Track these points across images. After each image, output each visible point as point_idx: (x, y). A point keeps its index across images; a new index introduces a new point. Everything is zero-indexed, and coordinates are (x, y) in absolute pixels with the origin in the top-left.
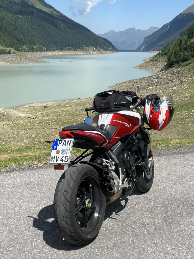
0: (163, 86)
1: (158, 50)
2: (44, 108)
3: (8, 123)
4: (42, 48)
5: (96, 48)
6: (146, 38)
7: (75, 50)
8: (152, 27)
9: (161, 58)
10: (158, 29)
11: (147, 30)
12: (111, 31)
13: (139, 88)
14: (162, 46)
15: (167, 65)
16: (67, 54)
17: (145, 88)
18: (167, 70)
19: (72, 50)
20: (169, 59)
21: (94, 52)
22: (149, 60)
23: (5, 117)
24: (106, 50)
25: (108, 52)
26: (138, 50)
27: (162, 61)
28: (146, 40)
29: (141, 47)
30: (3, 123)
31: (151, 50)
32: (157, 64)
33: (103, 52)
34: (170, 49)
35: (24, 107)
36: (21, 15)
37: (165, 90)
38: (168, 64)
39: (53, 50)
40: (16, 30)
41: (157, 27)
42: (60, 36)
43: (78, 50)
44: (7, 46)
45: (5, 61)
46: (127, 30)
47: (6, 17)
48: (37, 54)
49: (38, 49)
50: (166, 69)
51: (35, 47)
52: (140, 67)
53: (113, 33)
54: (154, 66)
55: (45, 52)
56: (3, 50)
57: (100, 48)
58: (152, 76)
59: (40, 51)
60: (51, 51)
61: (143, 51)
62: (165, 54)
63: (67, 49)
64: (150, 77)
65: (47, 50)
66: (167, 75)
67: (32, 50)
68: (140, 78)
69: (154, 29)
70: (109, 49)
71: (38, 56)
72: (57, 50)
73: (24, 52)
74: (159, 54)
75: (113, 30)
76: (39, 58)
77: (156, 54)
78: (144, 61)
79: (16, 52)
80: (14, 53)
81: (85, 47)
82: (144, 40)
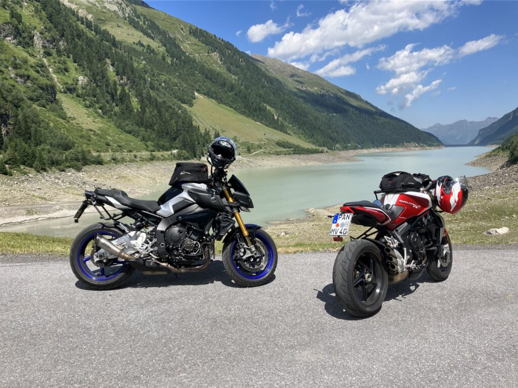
0: (504, 186)
1: (497, 144)
3: (317, 224)
4: (357, 146)
5: (418, 143)
6: (480, 130)
7: (394, 146)
8: (490, 118)
9: (501, 153)
10: (496, 120)
11: (482, 122)
12: (436, 124)
13: (471, 188)
14: (503, 139)
15: (509, 161)
16: (384, 151)
17: (480, 188)
18: (509, 167)
19: (390, 146)
20: (512, 154)
21: (415, 148)
22: (484, 155)
23: (314, 217)
24: (430, 145)
25: (432, 148)
26: (472, 144)
27: (502, 157)
28: (481, 133)
29: (474, 141)
30: (313, 223)
31: (488, 144)
32: (495, 160)
33: (427, 148)
34: (513, 142)
35: (335, 207)
36: (336, 113)
37: (507, 191)
38: (511, 160)
39: (369, 148)
40: (330, 128)
41: (495, 118)
42: (377, 133)
43: (397, 146)
44: (320, 146)
45: (317, 160)
46: (457, 123)
47: (320, 117)
48: (351, 153)
49: (353, 147)
50: (508, 165)
51: (349, 145)
52: (473, 164)
53: (438, 127)
54: (492, 162)
55: (360, 150)
56: (316, 149)
57: (424, 144)
58: (489, 174)
59: (355, 149)
60: (366, 148)
61: (477, 145)
62: (506, 148)
63: (384, 146)
64: (486, 175)
65: (362, 148)
66: (510, 173)
67: (346, 148)
68: (473, 176)
69: (492, 120)
70: (434, 144)
71: (351, 155)
72: (374, 147)
73: (337, 151)
74: (499, 148)
75: (439, 124)
76: (353, 156)
77: (495, 148)
78: (478, 156)
79: (329, 151)
80: (327, 152)
81: (405, 143)
82: (479, 134)
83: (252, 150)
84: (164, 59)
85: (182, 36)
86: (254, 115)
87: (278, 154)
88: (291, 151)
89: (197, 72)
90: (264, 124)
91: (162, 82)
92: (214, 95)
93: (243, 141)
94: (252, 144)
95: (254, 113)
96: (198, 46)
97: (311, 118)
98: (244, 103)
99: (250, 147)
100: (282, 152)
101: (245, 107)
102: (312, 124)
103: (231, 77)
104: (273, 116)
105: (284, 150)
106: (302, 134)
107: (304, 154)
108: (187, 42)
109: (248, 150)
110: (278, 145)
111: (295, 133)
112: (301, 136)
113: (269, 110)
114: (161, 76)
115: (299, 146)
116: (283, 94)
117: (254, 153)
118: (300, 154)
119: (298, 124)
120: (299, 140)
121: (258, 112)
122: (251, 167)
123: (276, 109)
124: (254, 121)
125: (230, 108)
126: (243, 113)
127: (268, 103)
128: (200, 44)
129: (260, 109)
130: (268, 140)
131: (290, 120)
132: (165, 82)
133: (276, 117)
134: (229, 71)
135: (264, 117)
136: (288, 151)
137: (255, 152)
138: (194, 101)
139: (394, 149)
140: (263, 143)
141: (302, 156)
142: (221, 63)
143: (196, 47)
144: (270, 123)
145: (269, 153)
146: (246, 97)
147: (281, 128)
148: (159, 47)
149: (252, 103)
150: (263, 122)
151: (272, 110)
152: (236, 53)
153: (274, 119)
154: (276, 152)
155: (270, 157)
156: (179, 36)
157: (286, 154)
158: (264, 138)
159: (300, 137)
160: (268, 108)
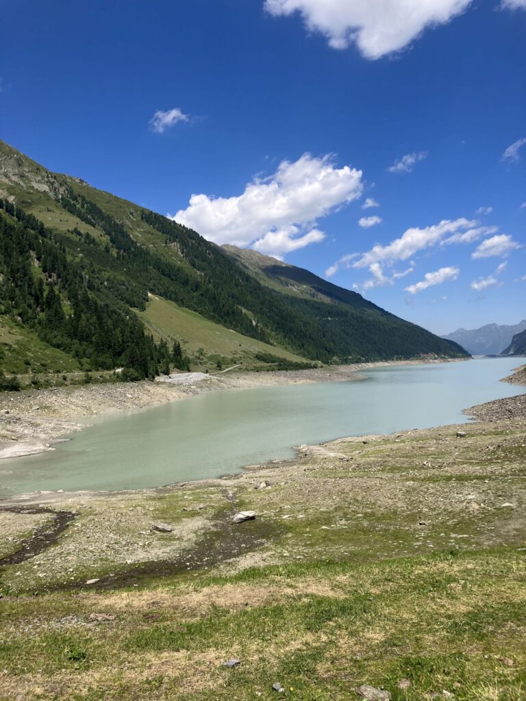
2: (362, 444)
3: (311, 467)
4: (360, 359)
5: (438, 354)
6: (514, 337)
7: (407, 358)
11: (516, 326)
12: (460, 329)
13: (511, 412)
16: (395, 364)
19: (403, 359)
21: (435, 361)
22: (523, 369)
23: (307, 459)
24: (453, 357)
25: (456, 360)
26: (506, 353)
28: (515, 340)
29: (508, 350)
30: (305, 467)
33: (449, 360)
35: (335, 442)
36: (331, 317)
39: (375, 360)
40: (324, 336)
42: (385, 342)
43: (411, 358)
44: (313, 359)
45: (309, 378)
46: (485, 328)
47: (311, 322)
48: (353, 367)
49: (355, 360)
51: (350, 357)
52: (510, 380)
53: (462, 332)
55: (364, 364)
56: (307, 363)
57: (445, 355)
59: (357, 362)
60: (372, 362)
61: (513, 355)
63: (395, 358)
65: (367, 361)
67: (345, 362)
70: (458, 355)
71: (354, 370)
72: (381, 360)
73: (335, 366)
75: (463, 329)
76: (355, 372)
78: (515, 370)
79: (324, 365)
80: (322, 367)
81: (421, 354)
82: (513, 340)
83: (223, 366)
84: (107, 250)
85: (132, 222)
86: (226, 321)
87: (258, 370)
88: (275, 366)
89: (152, 268)
90: (239, 332)
91: (104, 281)
92: (173, 296)
93: (211, 354)
94: (223, 358)
95: (226, 318)
96: (152, 234)
97: (300, 323)
98: (213, 304)
99: (221, 362)
100: (264, 367)
101: (215, 310)
102: (301, 331)
103: (195, 273)
104: (251, 321)
105: (266, 364)
106: (289, 344)
107: (291, 369)
108: (138, 230)
109: (218, 366)
110: (258, 359)
111: (280, 343)
112: (287, 346)
113: (245, 314)
114: (103, 273)
115: (285, 359)
116: (263, 294)
117: (227, 370)
118: (286, 369)
119: (284, 332)
120: (285, 352)
121: (231, 316)
122: (223, 388)
123: (253, 312)
124: (225, 329)
125: (195, 312)
126: (212, 318)
127: (243, 306)
128: (155, 231)
129: (233, 313)
130: (244, 352)
131: (272, 326)
132: (108, 280)
133: (254, 323)
134: (194, 265)
135: (239, 323)
136: (270, 366)
137: (227, 368)
138: (147, 303)
139: (407, 361)
140: (238, 356)
141: (289, 372)
142: (182, 255)
143: (150, 235)
144: (247, 331)
146: (215, 298)
147: (262, 337)
148: (101, 236)
149: (224, 305)
150: (238, 329)
151: (249, 314)
152: (201, 243)
153: (252, 325)
154: (255, 367)
155: (247, 374)
156: (128, 222)
157: (268, 371)
158: (239, 349)
159: (286, 348)
160: (244, 311)
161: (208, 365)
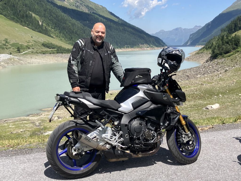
0: (210, 75)
1: (202, 45)
2: (110, 95)
5: (149, 45)
7: (132, 47)
8: (196, 26)
9: (205, 51)
10: (201, 28)
13: (189, 77)
14: (205, 41)
15: (211, 57)
16: (125, 51)
17: (194, 76)
18: (211, 61)
20: (213, 52)
21: (147, 49)
22: (195, 53)
25: (159, 48)
26: (185, 45)
27: (206, 54)
28: (191, 37)
29: (187, 42)
31: (196, 45)
32: (202, 56)
34: (213, 44)
37: (213, 78)
38: (213, 56)
41: (200, 26)
43: (134, 47)
53: (162, 32)
54: (200, 58)
57: (153, 45)
58: (199, 66)
61: (189, 46)
62: (209, 48)
64: (197, 67)
66: (213, 65)
69: (198, 28)
70: (160, 45)
74: (204, 48)
75: (163, 30)
77: (201, 48)
78: (190, 54)
82: (190, 37)
83: (22, 50)
87: (44, 53)
88: (55, 50)
90: (31, 29)
93: (13, 42)
94: (21, 45)
95: (22, 20)
97: (70, 24)
98: (12, 10)
99: (20, 47)
100: (48, 51)
101: (14, 14)
102: (70, 29)
104: (38, 22)
105: (49, 50)
106: (63, 37)
107: (65, 53)
109: (18, 50)
110: (44, 46)
111: (57, 36)
113: (34, 17)
115: (61, 47)
116: (45, 5)
117: (24, 53)
118: (62, 53)
119: (59, 29)
120: (60, 42)
121: (25, 18)
122: (22, 64)
123: (40, 16)
124: (22, 26)
126: (12, 19)
127: (33, 12)
129: (27, 16)
130: (35, 41)
131: (52, 26)
133: (40, 23)
135: (31, 23)
136: (52, 51)
137: (24, 51)
140: (30, 44)
144: (36, 28)
145: (36, 52)
146: (14, 6)
147: (46, 32)
149: (20, 11)
150: (29, 27)
151: (37, 17)
153: (39, 25)
154: (42, 51)
155: (37, 55)
157: (50, 53)
158: (31, 40)
159: (61, 40)
160: (33, 15)
161: (11, 49)
